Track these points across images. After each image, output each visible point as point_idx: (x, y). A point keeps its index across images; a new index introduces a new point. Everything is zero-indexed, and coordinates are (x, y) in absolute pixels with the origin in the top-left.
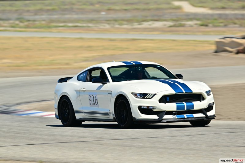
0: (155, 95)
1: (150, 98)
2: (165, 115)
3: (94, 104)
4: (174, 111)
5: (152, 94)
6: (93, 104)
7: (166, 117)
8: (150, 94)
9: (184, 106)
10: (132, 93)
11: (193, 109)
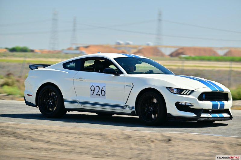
0: (193, 91)
1: (187, 94)
2: (203, 113)
3: (99, 95)
4: (210, 110)
5: (190, 90)
6: (96, 95)
7: (203, 115)
8: (187, 90)
9: (218, 105)
10: (167, 88)
11: (224, 108)
